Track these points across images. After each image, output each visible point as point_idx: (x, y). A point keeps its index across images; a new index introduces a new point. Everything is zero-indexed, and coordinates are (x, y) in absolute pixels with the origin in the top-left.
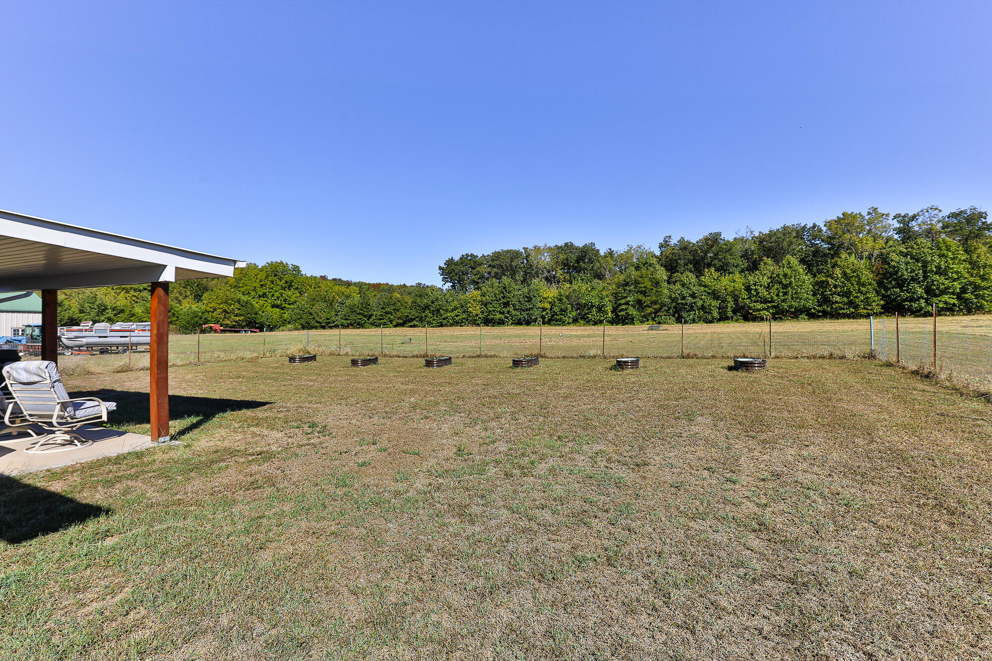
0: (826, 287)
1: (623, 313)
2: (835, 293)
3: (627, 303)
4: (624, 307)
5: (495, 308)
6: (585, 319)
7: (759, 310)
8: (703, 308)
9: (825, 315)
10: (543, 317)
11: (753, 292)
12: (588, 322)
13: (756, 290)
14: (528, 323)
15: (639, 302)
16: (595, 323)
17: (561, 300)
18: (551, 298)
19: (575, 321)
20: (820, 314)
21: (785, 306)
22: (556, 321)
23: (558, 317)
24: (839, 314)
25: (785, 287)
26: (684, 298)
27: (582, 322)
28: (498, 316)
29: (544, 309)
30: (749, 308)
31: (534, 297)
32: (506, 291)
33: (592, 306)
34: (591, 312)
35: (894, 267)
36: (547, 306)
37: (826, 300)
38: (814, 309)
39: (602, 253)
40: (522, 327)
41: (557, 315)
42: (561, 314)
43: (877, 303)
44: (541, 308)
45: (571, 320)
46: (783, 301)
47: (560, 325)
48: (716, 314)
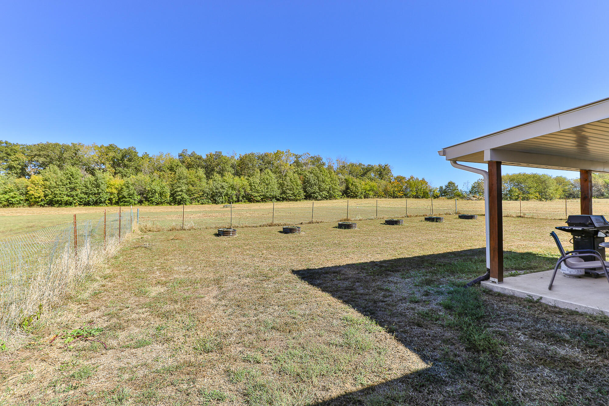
0: (283, 186)
1: (180, 197)
2: (287, 189)
3: (181, 191)
4: (180, 193)
5: (62, 191)
6: (149, 201)
7: (256, 197)
8: (227, 194)
9: (284, 199)
10: (110, 199)
11: (253, 187)
12: (151, 203)
13: (254, 186)
14: (96, 203)
15: (188, 190)
16: (157, 204)
17: (128, 187)
18: (118, 185)
19: (141, 202)
20: (281, 199)
21: (268, 194)
22: (125, 203)
23: (126, 200)
24: (289, 199)
25: (267, 185)
26: (217, 189)
27: (147, 203)
28: (66, 198)
29: (112, 194)
30: (252, 195)
31: (102, 184)
32: (73, 177)
33: (155, 192)
34: (154, 196)
35: (308, 178)
36: (115, 191)
37: (284, 192)
38: (279, 197)
39: (140, 155)
40: (91, 207)
41: (126, 198)
42: (129, 198)
43: (303, 194)
44: (108, 193)
45: (136, 202)
46: (267, 192)
47: (128, 205)
48: (235, 199)
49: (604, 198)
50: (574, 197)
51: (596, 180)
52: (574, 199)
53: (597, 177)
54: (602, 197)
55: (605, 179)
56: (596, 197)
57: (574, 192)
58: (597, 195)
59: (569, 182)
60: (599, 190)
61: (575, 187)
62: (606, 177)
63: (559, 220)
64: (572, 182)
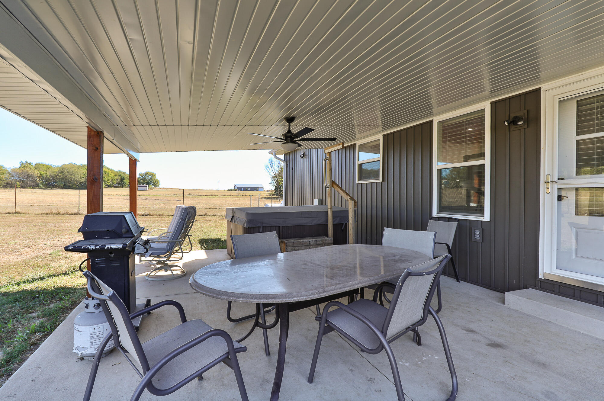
49: (39, 189)
50: (11, 187)
51: (33, 171)
52: (11, 188)
53: (33, 168)
54: (38, 188)
55: (40, 171)
56: (33, 187)
57: (11, 182)
58: (33, 185)
59: (6, 170)
60: (35, 181)
61: (13, 176)
62: (41, 169)
63: (6, 213)
64: (9, 170)
